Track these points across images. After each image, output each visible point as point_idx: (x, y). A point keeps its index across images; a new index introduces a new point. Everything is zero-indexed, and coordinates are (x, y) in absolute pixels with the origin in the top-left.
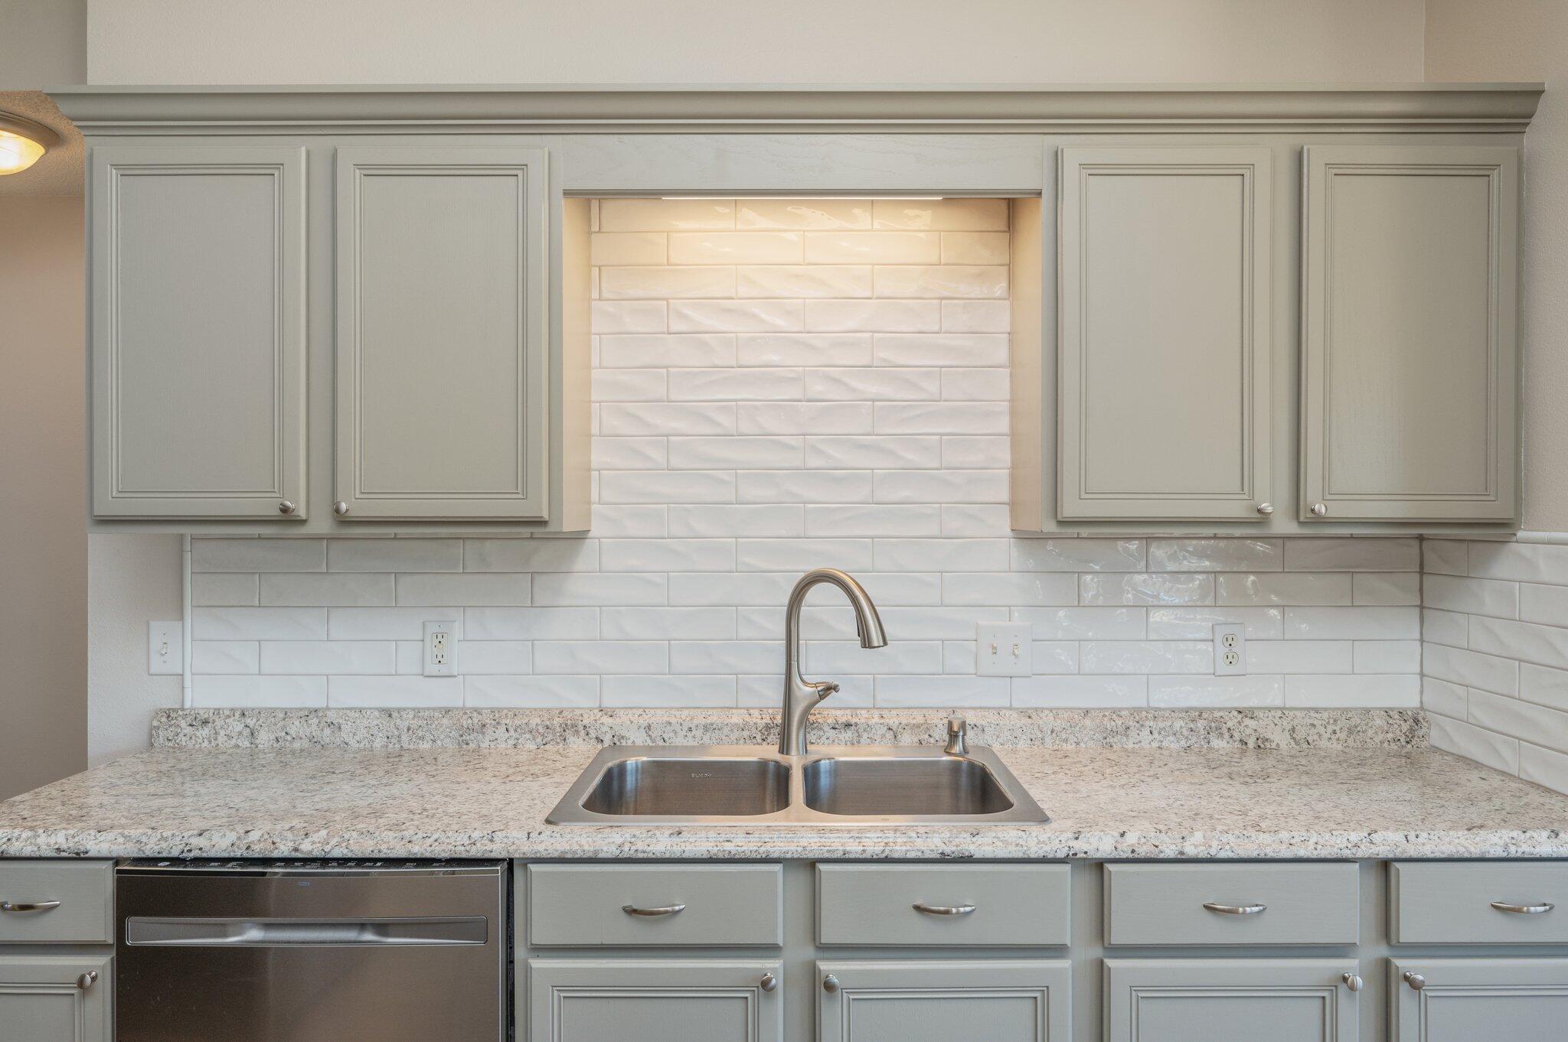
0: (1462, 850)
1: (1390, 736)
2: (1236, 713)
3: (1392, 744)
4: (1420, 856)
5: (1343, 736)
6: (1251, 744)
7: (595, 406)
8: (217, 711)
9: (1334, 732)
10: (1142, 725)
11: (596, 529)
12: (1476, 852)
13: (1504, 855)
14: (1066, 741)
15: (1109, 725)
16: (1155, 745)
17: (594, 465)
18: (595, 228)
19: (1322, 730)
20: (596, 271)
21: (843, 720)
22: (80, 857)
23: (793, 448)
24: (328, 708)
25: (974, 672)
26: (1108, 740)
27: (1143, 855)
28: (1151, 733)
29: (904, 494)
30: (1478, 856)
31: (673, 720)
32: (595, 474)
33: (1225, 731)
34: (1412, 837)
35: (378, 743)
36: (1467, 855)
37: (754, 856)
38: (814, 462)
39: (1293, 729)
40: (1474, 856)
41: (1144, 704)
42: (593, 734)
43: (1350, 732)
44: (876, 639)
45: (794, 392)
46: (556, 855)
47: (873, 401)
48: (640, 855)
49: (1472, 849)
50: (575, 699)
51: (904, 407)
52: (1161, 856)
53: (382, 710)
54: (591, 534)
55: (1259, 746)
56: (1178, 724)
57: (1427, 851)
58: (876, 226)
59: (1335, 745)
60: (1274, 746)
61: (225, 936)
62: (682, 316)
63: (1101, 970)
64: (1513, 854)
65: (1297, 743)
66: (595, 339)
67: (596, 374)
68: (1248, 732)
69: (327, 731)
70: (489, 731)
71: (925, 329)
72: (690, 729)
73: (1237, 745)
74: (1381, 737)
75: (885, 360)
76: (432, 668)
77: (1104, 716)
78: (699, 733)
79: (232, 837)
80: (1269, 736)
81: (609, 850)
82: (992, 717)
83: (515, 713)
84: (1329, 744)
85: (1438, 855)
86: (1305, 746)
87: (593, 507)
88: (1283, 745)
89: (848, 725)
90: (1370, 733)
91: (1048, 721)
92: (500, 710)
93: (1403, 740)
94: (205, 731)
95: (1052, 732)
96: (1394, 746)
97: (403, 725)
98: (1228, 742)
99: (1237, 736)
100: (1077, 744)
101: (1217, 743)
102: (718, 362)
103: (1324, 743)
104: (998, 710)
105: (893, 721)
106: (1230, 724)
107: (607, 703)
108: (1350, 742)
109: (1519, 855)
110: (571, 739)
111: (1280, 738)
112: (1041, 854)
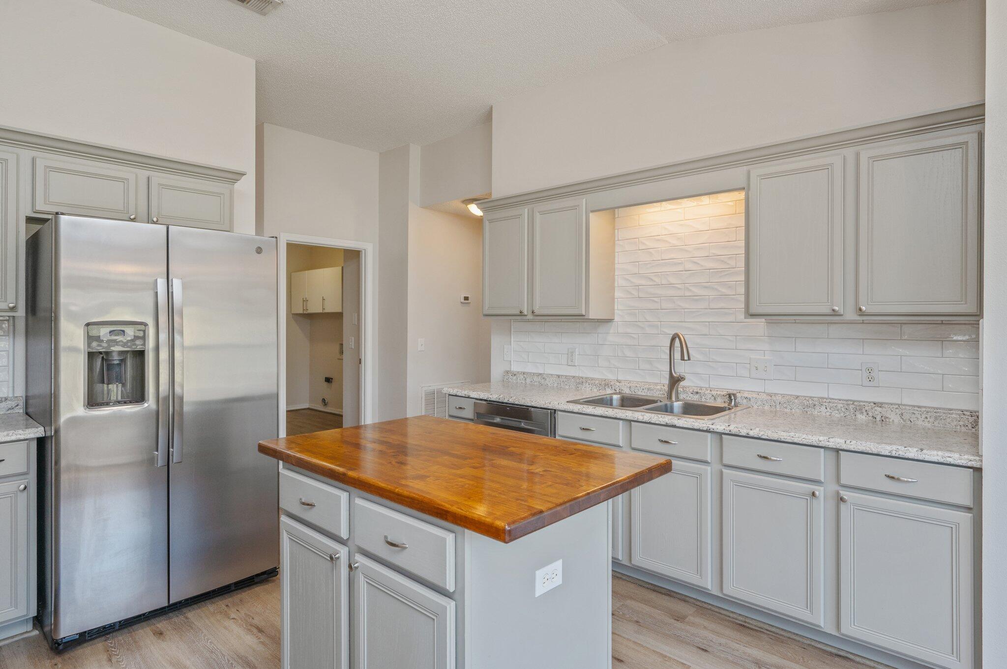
0: (868, 449)
1: (961, 423)
2: (872, 404)
3: (963, 428)
4: (848, 449)
5: (932, 420)
6: (878, 418)
7: (616, 277)
8: (518, 372)
9: (926, 418)
10: (822, 405)
11: (616, 318)
12: (875, 451)
13: (889, 454)
14: (786, 408)
15: (806, 403)
16: (828, 414)
17: (615, 297)
18: (617, 216)
19: (919, 416)
20: (616, 231)
21: (695, 391)
22: (469, 397)
23: (679, 289)
24: (544, 374)
25: (749, 376)
26: (805, 409)
27: (733, 433)
28: (826, 408)
29: (722, 305)
30: (876, 453)
31: (638, 385)
32: (616, 300)
33: (864, 411)
34: (848, 442)
35: (555, 385)
36: (870, 452)
37: (612, 416)
38: (687, 294)
39: (902, 414)
40: (874, 453)
41: (826, 396)
42: (613, 388)
43: (936, 418)
44: (686, 358)
45: (681, 268)
46: (563, 409)
47: (710, 269)
48: (584, 412)
49: (873, 450)
50: (610, 376)
51: (722, 271)
52: (740, 434)
53: (557, 375)
54: (615, 320)
55: (882, 420)
56: (840, 406)
57: (852, 448)
58: (711, 202)
59: (927, 424)
60: (891, 420)
61: (494, 420)
62: (644, 244)
63: (721, 473)
64: (894, 454)
65: (904, 421)
66: (616, 254)
67: (616, 266)
68: (876, 413)
69: (543, 380)
70: (584, 384)
71: (730, 240)
72: (643, 389)
73: (871, 418)
74: (955, 423)
75: (714, 254)
76: (570, 363)
77: (806, 399)
78: (646, 391)
79: (497, 396)
80: (888, 415)
81: (576, 410)
82: (755, 396)
83: (592, 379)
84: (923, 424)
85: (857, 450)
86: (909, 422)
87: (616, 311)
88: (896, 421)
89: (697, 393)
90: (948, 420)
91: (779, 398)
92: (588, 378)
93: (970, 426)
94: (515, 378)
95: (780, 404)
96: (963, 429)
97: (562, 380)
98: (866, 417)
99: (870, 414)
100: (791, 409)
101: (859, 416)
102: (655, 259)
103: (920, 423)
104: (758, 393)
105: (714, 393)
106: (867, 408)
107: (619, 378)
108: (936, 423)
109: (897, 455)
110: (607, 389)
111: (894, 418)
112: (698, 428)
